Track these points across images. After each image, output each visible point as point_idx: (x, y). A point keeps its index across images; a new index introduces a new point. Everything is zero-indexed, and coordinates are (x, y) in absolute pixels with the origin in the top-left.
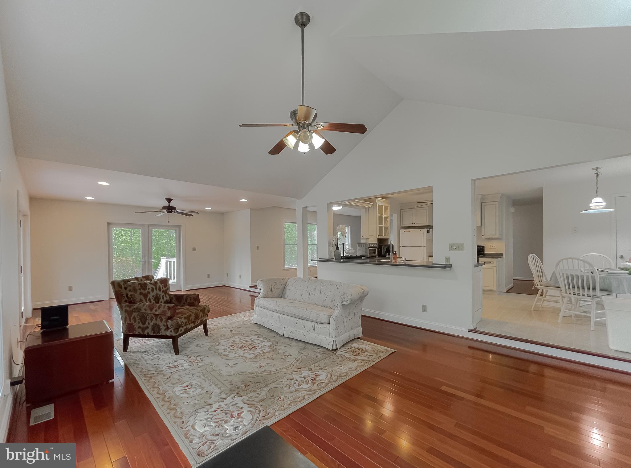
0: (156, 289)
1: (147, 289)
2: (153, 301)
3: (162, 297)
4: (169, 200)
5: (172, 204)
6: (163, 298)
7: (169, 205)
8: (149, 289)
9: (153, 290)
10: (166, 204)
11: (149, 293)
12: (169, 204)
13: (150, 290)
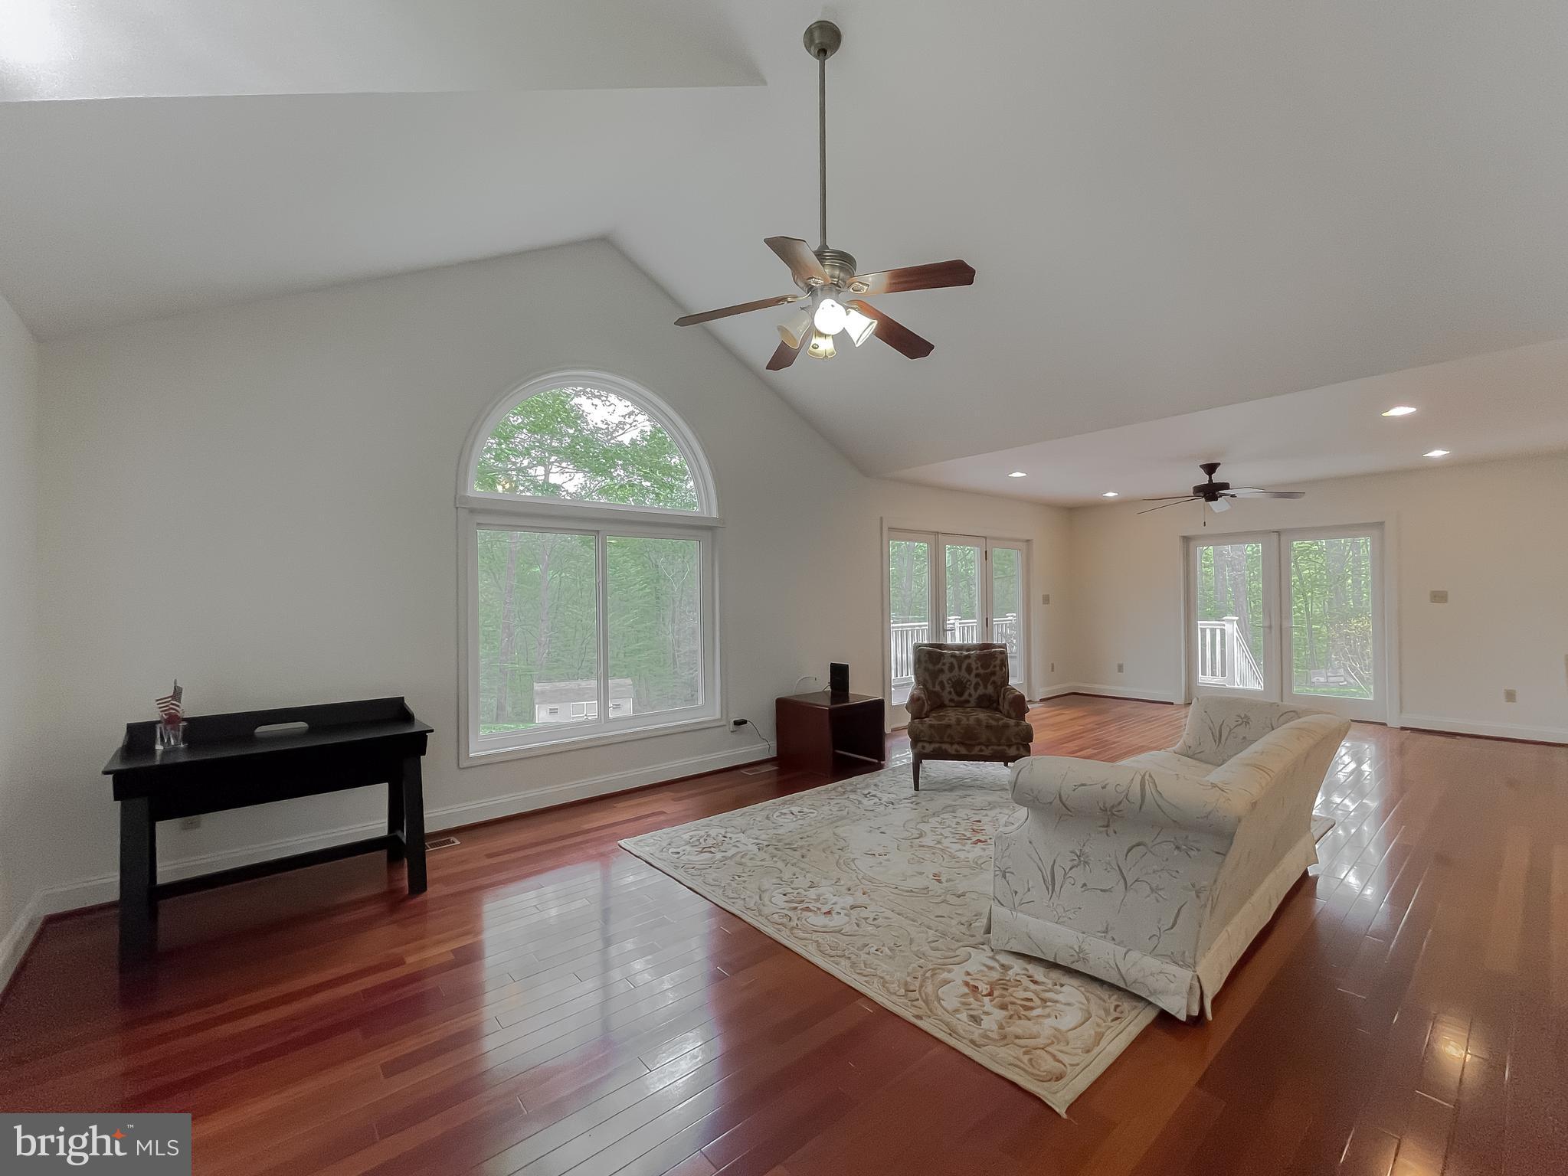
0: (960, 668)
1: (941, 664)
2: (950, 688)
3: (973, 686)
4: (1210, 469)
5: (1217, 478)
6: (976, 689)
7: (1210, 480)
8: (944, 664)
9: (951, 668)
10: (1204, 479)
11: (942, 671)
12: (1210, 477)
13: (946, 668)
